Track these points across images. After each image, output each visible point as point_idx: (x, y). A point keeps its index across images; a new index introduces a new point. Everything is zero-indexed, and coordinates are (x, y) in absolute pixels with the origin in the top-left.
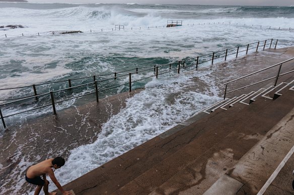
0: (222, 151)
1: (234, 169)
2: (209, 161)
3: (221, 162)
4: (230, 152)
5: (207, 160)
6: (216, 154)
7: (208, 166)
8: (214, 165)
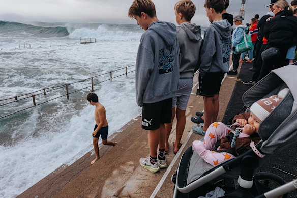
0: (121, 167)
1: (125, 186)
2: (107, 181)
3: (120, 180)
4: (131, 166)
5: (104, 181)
6: (115, 172)
7: (104, 189)
8: (112, 185)
